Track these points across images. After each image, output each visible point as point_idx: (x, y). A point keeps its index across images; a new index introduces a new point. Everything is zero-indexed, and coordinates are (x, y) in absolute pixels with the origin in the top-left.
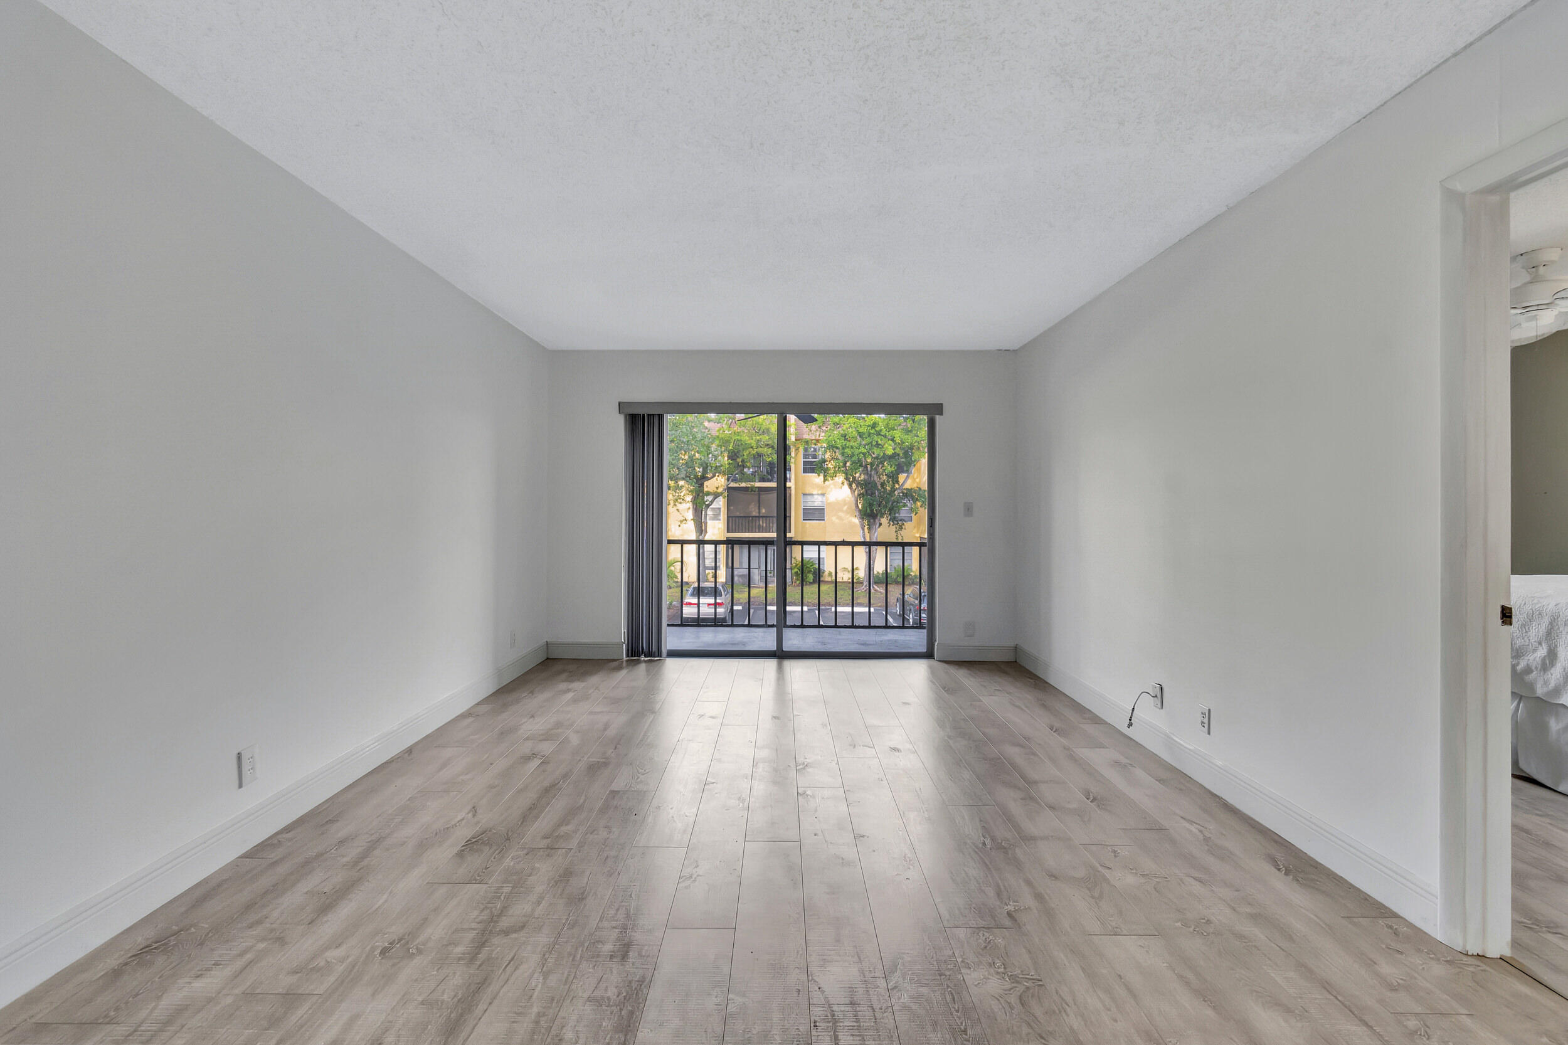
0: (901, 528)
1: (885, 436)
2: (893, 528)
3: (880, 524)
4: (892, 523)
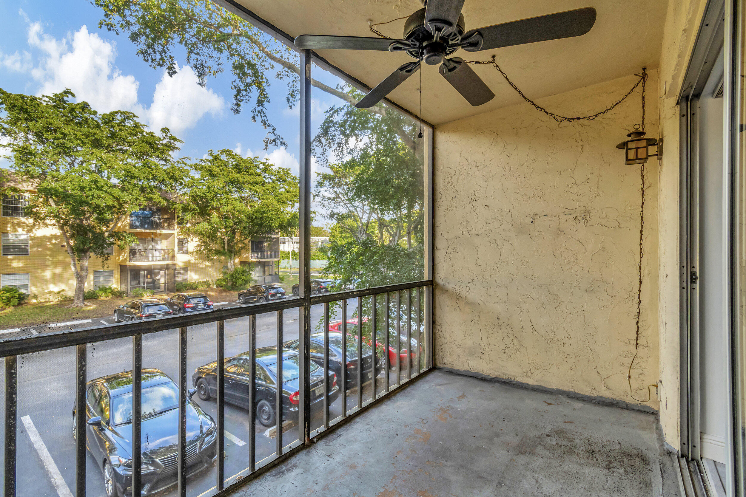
0: (107, 259)
1: (106, 191)
2: (101, 259)
3: (90, 257)
4: (99, 256)
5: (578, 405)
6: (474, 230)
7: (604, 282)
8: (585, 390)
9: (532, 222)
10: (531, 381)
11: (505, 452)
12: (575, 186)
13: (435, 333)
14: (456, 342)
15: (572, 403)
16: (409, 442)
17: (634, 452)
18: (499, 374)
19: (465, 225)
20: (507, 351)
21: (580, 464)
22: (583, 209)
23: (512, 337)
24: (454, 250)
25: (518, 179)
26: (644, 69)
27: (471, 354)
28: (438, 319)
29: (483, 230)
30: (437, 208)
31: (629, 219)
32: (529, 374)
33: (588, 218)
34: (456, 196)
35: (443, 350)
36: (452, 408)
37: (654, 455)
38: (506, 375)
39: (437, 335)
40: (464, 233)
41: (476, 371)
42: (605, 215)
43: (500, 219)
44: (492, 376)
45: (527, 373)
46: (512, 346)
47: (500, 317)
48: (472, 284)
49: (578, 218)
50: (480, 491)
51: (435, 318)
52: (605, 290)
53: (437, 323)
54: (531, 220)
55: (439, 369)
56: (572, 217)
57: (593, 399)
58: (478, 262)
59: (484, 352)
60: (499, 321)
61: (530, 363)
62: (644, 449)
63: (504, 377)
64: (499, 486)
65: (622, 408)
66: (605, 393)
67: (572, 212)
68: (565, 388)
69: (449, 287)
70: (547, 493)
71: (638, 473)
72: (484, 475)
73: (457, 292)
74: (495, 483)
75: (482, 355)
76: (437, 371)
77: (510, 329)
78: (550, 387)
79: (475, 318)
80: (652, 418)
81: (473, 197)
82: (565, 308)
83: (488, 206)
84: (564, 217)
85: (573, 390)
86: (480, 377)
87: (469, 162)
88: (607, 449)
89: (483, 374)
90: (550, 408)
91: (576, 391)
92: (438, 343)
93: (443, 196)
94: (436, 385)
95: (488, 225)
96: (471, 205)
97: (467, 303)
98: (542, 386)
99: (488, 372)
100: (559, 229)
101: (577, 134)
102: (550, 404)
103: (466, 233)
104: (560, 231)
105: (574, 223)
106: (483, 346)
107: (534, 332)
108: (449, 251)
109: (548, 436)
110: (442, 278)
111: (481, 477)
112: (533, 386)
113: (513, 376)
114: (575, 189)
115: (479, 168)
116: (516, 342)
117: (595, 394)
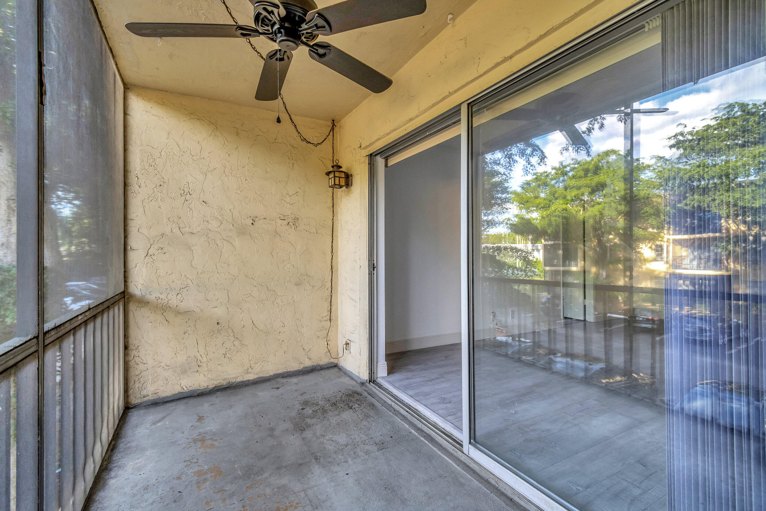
5: (294, 380)
6: (187, 228)
7: (307, 275)
8: (295, 366)
9: (252, 224)
10: (251, 377)
11: (293, 437)
12: (288, 196)
13: (128, 361)
14: (162, 364)
15: (290, 380)
16: (205, 488)
17: (350, 392)
18: (218, 381)
19: (176, 221)
20: (228, 355)
21: (338, 415)
22: (293, 216)
23: (232, 339)
24: (160, 251)
25: (239, 180)
26: (333, 121)
27: (184, 372)
28: (133, 341)
29: (199, 229)
30: (131, 195)
31: (322, 228)
32: (250, 370)
33: (297, 224)
34: (162, 184)
35: (141, 380)
36: (206, 433)
37: (359, 389)
38: (226, 380)
39: (132, 364)
40: (174, 231)
41: (191, 389)
42: (308, 223)
43: (220, 218)
44: (211, 387)
45: (248, 369)
46: (232, 348)
47: (219, 321)
48: (185, 290)
49: (290, 223)
50: (312, 473)
51: (128, 342)
52: (308, 282)
53: (131, 347)
54: (252, 222)
55: (135, 407)
56: (285, 222)
57: (300, 372)
58: (193, 264)
59: (200, 364)
60: (219, 326)
61: (250, 359)
62: (351, 388)
63: (224, 383)
64: (318, 461)
65: (318, 370)
66: (308, 363)
67: (286, 218)
68: (280, 371)
69: (152, 298)
70: (344, 443)
71: (363, 402)
72: (300, 462)
73: (163, 302)
74: (313, 461)
75: (198, 369)
76: (133, 410)
77: (230, 332)
78: (268, 375)
79: (189, 329)
80: (336, 369)
81: (186, 190)
82: (280, 301)
83: (205, 203)
84: (280, 222)
85: (286, 370)
86: (195, 394)
87: (181, 147)
88: (338, 398)
89: (199, 389)
90: (281, 391)
91: (289, 370)
92: (133, 373)
93: (142, 181)
94: (154, 423)
95: (205, 223)
96: (183, 198)
97: (178, 313)
98: (262, 377)
99: (206, 385)
100: (276, 232)
101: (289, 152)
102: (278, 388)
103: (176, 231)
104: (276, 233)
105: (287, 227)
106: (199, 358)
107: (255, 329)
108: (151, 252)
109: (303, 409)
110: (140, 287)
111: (300, 465)
112: (254, 380)
113: (233, 378)
114: (288, 199)
115: (194, 158)
116: (236, 343)
117: (301, 367)
